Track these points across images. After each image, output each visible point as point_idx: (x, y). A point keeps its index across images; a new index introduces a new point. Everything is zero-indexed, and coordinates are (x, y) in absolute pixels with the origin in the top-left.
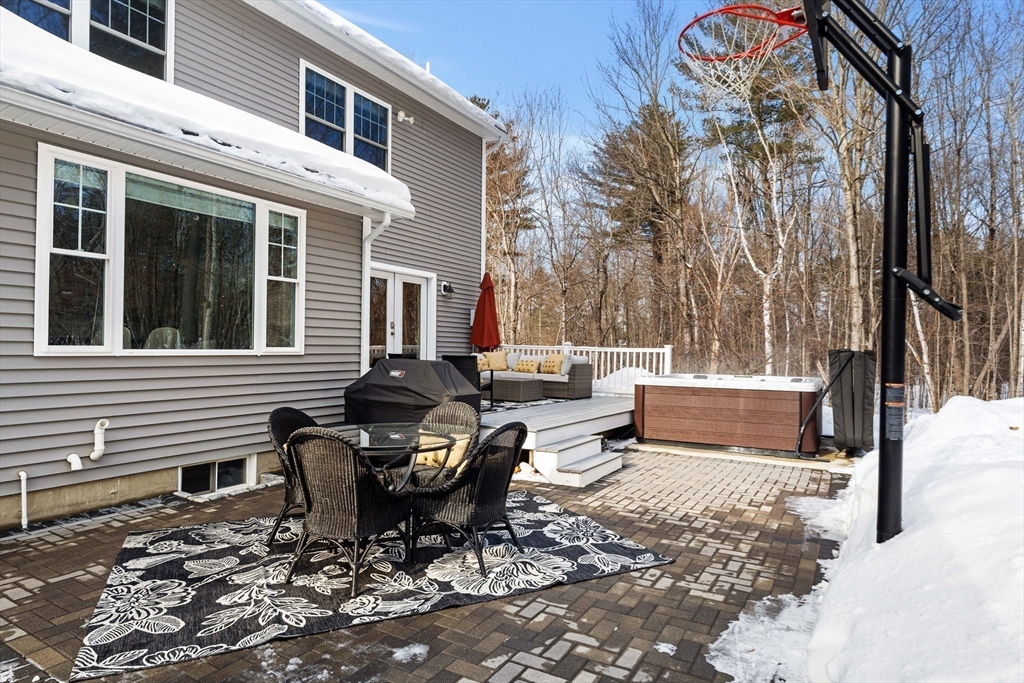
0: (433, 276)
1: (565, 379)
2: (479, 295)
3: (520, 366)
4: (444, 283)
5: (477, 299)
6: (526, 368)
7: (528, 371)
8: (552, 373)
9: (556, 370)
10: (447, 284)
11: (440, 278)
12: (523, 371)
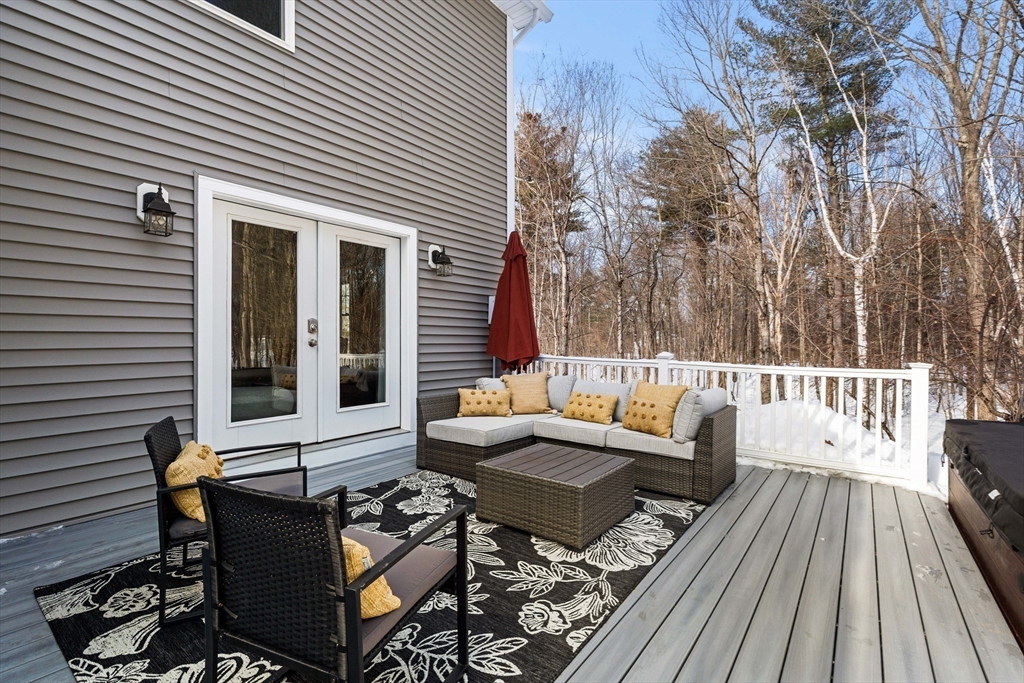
0: (411, 233)
1: (687, 451)
2: (501, 271)
3: (574, 407)
4: (432, 248)
5: (498, 278)
6: (588, 411)
7: (592, 419)
8: (650, 432)
9: (660, 425)
10: (440, 250)
11: (425, 238)
12: (581, 418)
